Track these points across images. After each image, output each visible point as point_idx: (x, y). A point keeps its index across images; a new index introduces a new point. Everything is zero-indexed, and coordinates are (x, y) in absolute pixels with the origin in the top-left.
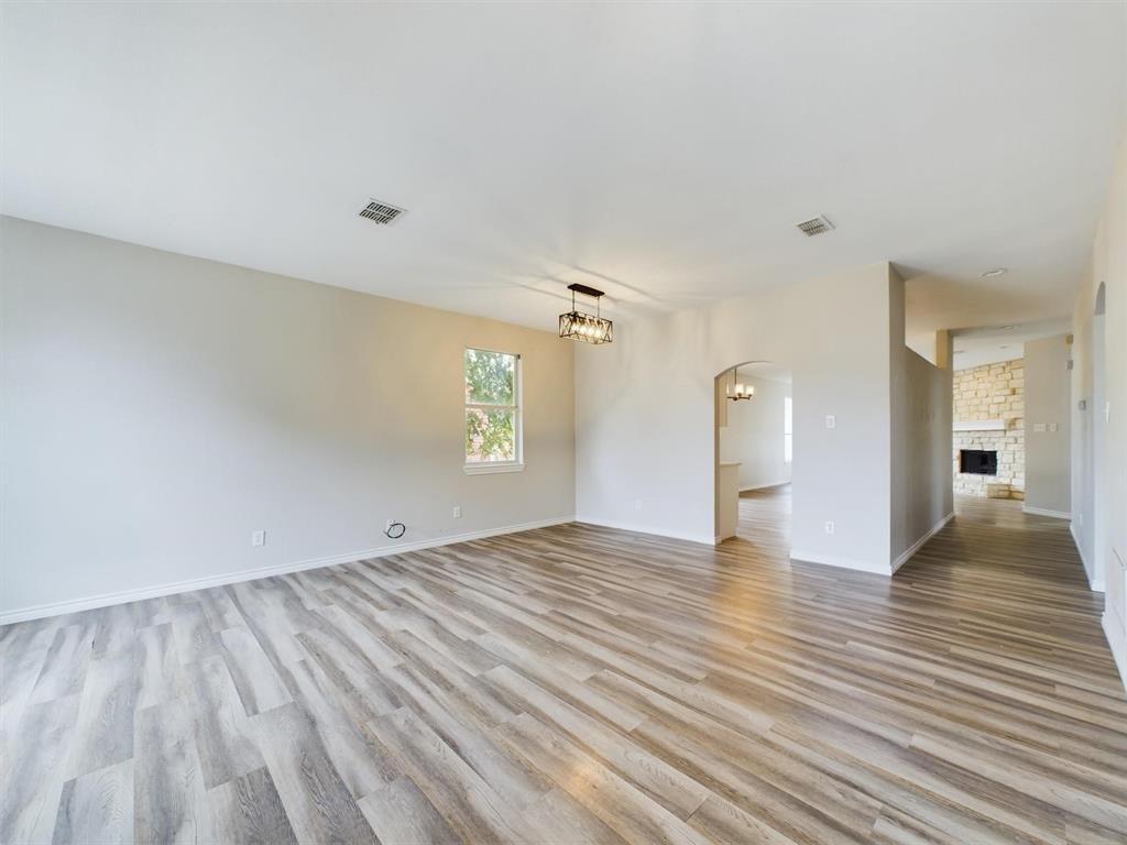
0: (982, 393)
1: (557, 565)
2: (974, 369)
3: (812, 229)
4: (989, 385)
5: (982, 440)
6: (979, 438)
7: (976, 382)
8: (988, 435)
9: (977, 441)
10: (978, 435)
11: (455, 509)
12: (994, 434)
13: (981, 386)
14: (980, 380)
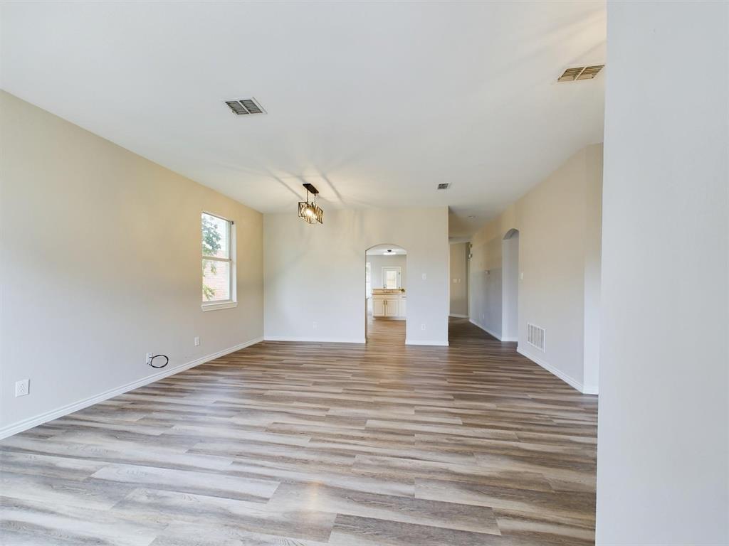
1: (301, 366)
3: (442, 186)
11: (196, 338)
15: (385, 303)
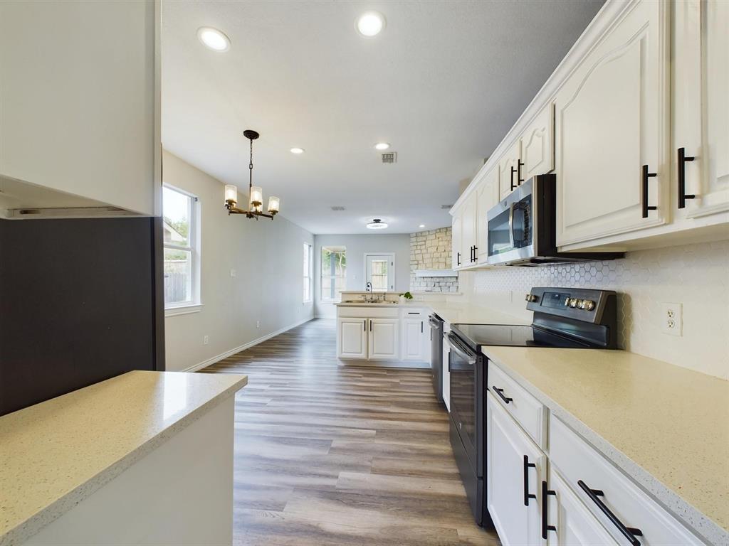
0: (441, 249)
2: (436, 230)
4: (446, 243)
5: (441, 284)
6: (439, 282)
7: (437, 240)
8: (445, 280)
9: (437, 284)
10: (438, 280)
12: (449, 280)
13: (441, 243)
14: (440, 239)
15: (368, 326)
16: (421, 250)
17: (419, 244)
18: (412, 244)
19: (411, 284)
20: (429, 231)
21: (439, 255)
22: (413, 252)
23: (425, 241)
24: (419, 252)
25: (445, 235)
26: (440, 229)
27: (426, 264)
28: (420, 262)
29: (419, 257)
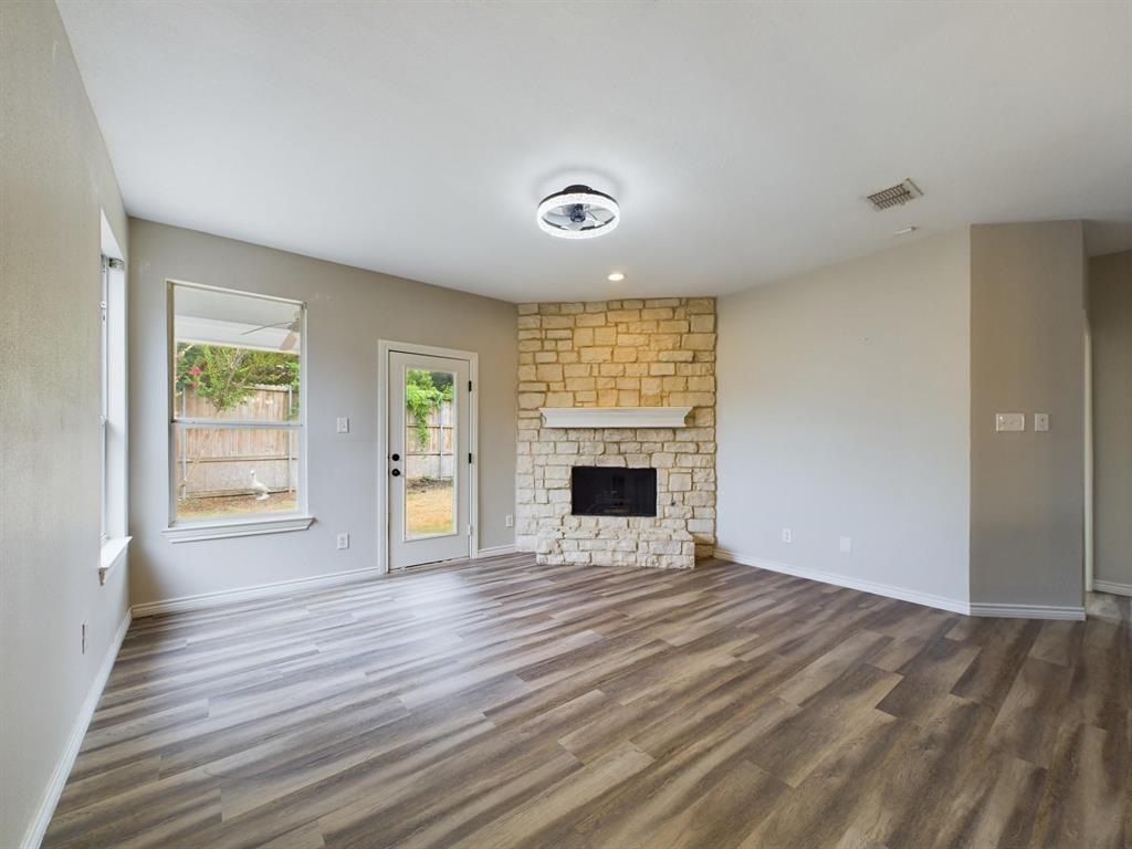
0: (625, 354)
2: (609, 303)
4: (642, 339)
5: (623, 447)
6: (618, 443)
7: (612, 330)
8: (638, 436)
9: (612, 450)
10: (616, 437)
12: (653, 436)
13: (623, 339)
14: (622, 328)
16: (558, 353)
17: (551, 334)
18: (523, 335)
19: (522, 448)
20: (584, 304)
21: (615, 370)
22: (528, 358)
23: (572, 330)
24: (551, 357)
25: (637, 318)
26: (622, 301)
27: (574, 393)
28: (554, 387)
29: (552, 373)
